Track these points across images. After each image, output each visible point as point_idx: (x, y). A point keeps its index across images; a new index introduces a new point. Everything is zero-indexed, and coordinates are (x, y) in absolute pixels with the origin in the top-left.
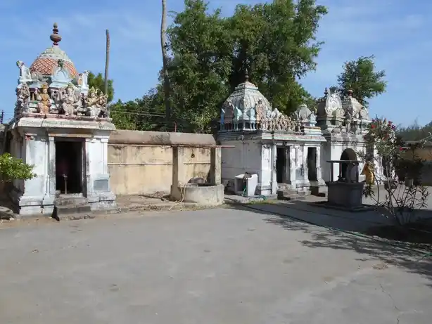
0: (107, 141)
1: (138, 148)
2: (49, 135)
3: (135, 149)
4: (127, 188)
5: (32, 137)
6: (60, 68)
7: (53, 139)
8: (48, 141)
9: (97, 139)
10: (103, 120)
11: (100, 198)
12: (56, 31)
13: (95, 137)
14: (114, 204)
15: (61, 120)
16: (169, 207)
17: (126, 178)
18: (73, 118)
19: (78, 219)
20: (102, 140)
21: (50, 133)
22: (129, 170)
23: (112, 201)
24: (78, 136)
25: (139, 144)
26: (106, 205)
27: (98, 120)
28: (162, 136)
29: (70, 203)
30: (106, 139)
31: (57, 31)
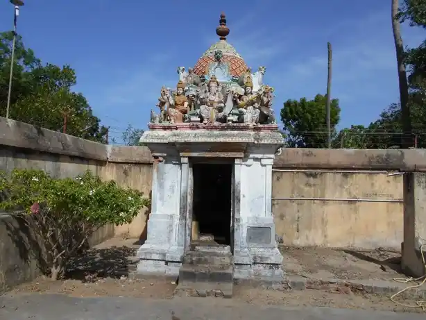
0: (271, 162)
1: (345, 175)
2: (181, 154)
3: (339, 177)
4: (325, 236)
5: (161, 159)
6: (216, 64)
7: (186, 160)
8: (180, 164)
9: (256, 159)
10: (264, 128)
11: (255, 258)
12: (223, 21)
13: (251, 156)
14: (278, 272)
15: (197, 131)
16: (393, 291)
17: (324, 222)
18: (216, 128)
19: (204, 296)
20: (264, 162)
21: (182, 152)
22: (330, 209)
23: (276, 265)
24: (223, 155)
25: (347, 170)
26: (266, 272)
27: (255, 129)
28: (388, 156)
29: (206, 261)
30: (269, 160)
31: (225, 21)
